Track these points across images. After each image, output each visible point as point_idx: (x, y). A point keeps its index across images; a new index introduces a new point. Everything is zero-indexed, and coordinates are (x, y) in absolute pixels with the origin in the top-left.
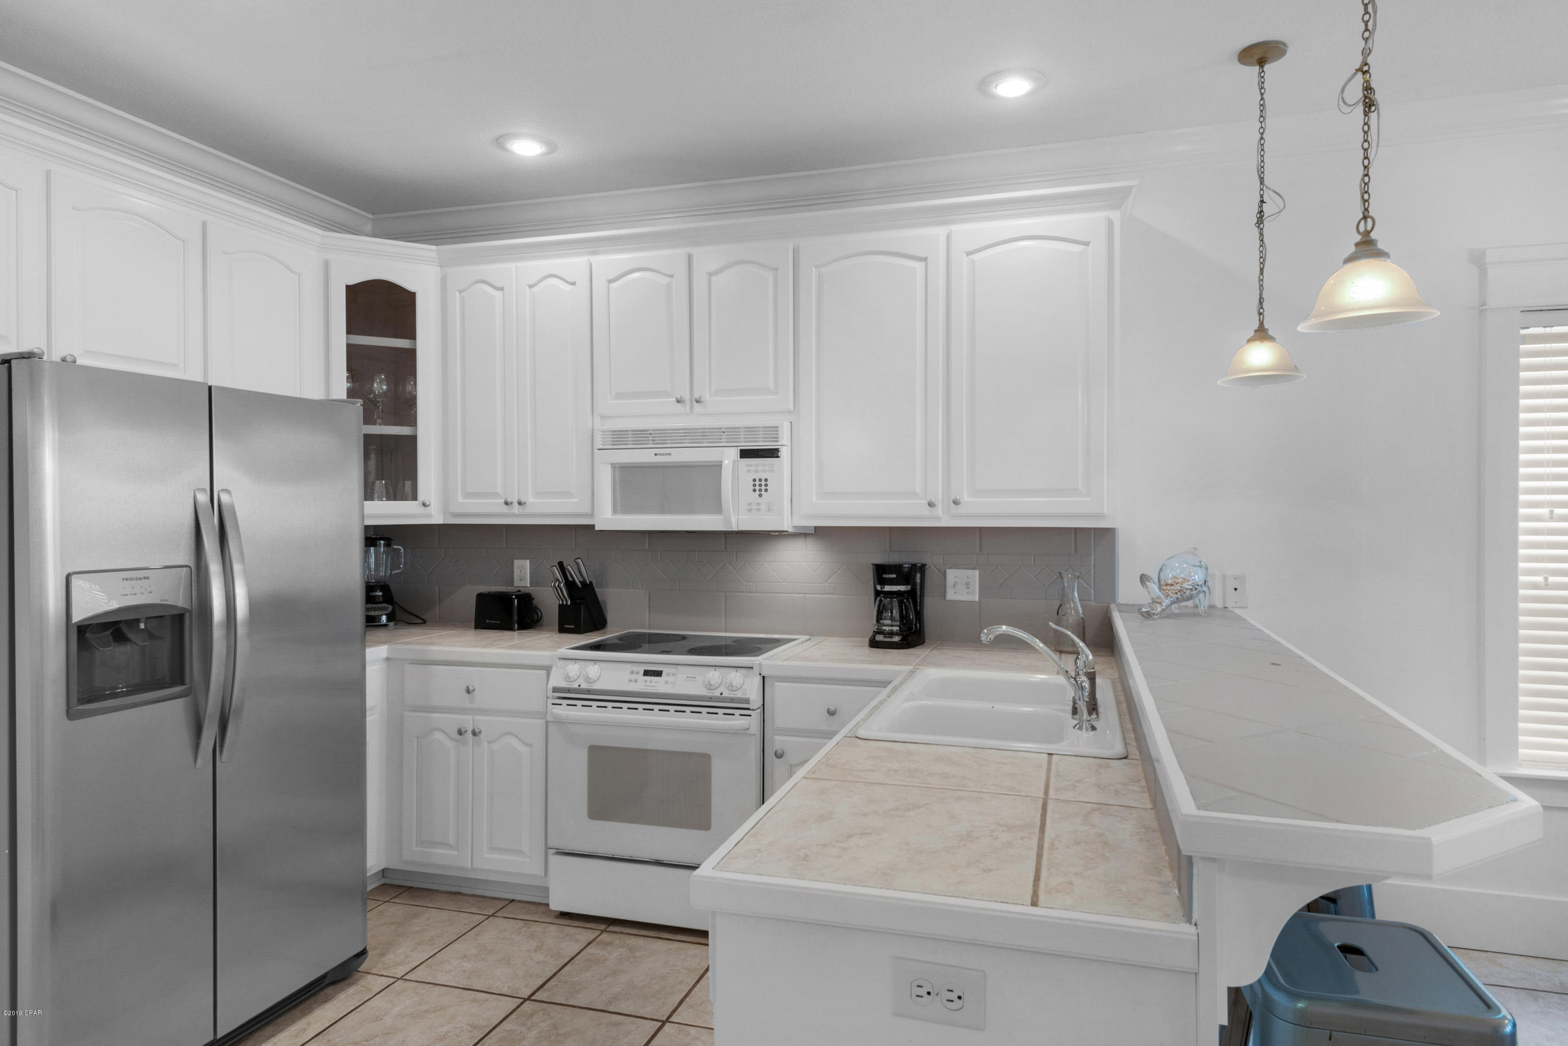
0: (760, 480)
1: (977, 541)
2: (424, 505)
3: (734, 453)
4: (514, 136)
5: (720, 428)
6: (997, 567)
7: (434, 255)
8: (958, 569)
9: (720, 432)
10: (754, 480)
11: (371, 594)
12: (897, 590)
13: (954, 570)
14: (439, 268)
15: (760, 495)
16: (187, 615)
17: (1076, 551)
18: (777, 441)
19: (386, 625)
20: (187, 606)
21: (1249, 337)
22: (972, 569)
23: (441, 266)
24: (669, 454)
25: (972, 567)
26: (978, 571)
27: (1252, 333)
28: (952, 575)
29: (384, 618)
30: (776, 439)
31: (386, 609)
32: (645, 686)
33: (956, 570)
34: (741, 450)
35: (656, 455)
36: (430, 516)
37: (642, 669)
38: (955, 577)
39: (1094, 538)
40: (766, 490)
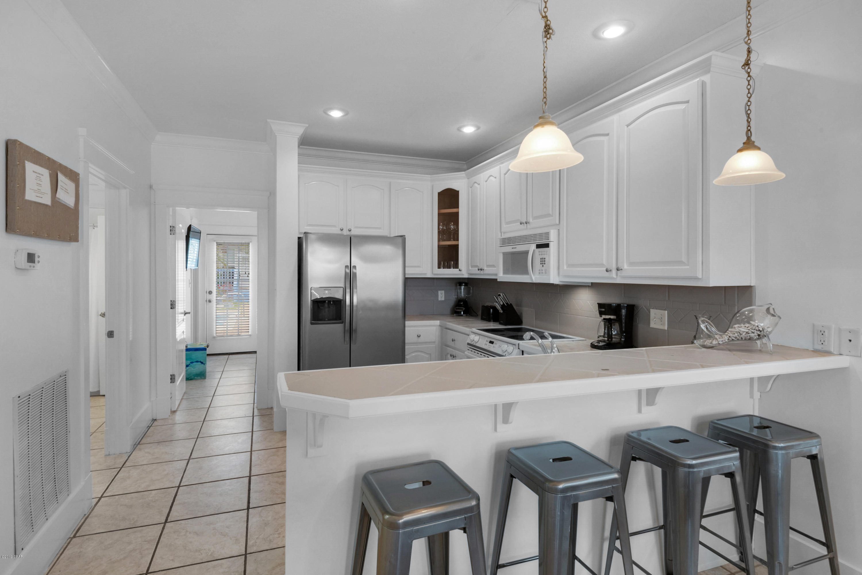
0: (543, 259)
1: (667, 295)
2: (460, 270)
3: (534, 246)
4: (464, 126)
5: (531, 235)
6: (677, 310)
7: (464, 175)
8: (656, 309)
9: (531, 237)
10: (541, 259)
11: (459, 303)
12: (608, 318)
13: (654, 310)
14: (467, 180)
15: (543, 266)
16: (342, 301)
17: (725, 303)
18: (549, 240)
19: (462, 315)
20: (342, 299)
21: (739, 148)
22: (664, 310)
23: (468, 179)
24: (516, 248)
25: (664, 309)
26: (667, 311)
27: (742, 145)
28: (653, 313)
29: (462, 313)
30: (548, 238)
31: (462, 309)
32: (488, 347)
33: (656, 310)
34: (537, 245)
35: (512, 248)
36: (463, 275)
37: (489, 340)
38: (655, 314)
39: (738, 295)
40: (545, 264)
